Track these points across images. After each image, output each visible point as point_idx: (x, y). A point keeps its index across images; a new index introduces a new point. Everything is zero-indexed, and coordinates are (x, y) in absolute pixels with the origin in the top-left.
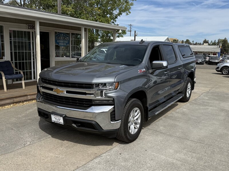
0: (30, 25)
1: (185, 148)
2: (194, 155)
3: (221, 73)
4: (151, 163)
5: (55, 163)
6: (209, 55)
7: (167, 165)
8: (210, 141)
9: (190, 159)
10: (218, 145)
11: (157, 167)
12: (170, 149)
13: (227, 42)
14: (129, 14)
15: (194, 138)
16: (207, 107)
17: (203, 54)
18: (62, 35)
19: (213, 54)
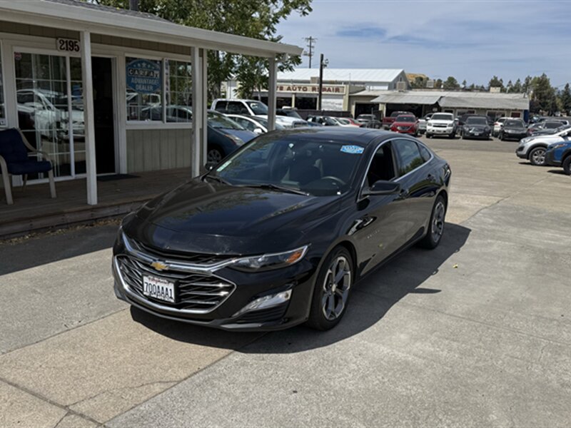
0: (65, 40)
1: (435, 331)
2: (455, 345)
3: (529, 161)
4: (358, 362)
5: (141, 364)
6: (503, 116)
7: (394, 365)
8: (492, 317)
9: (445, 353)
10: (509, 325)
11: (371, 369)
12: (402, 333)
13: (548, 83)
14: (307, 14)
15: (457, 309)
16: (489, 241)
17: (486, 115)
18: (144, 64)
19: (513, 114)
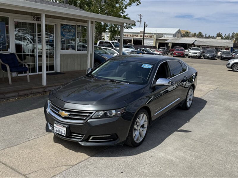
1: (185, 147)
2: (193, 153)
4: (151, 160)
7: (166, 162)
8: (210, 141)
9: (189, 157)
10: (217, 145)
15: (195, 137)
17: (215, 49)
